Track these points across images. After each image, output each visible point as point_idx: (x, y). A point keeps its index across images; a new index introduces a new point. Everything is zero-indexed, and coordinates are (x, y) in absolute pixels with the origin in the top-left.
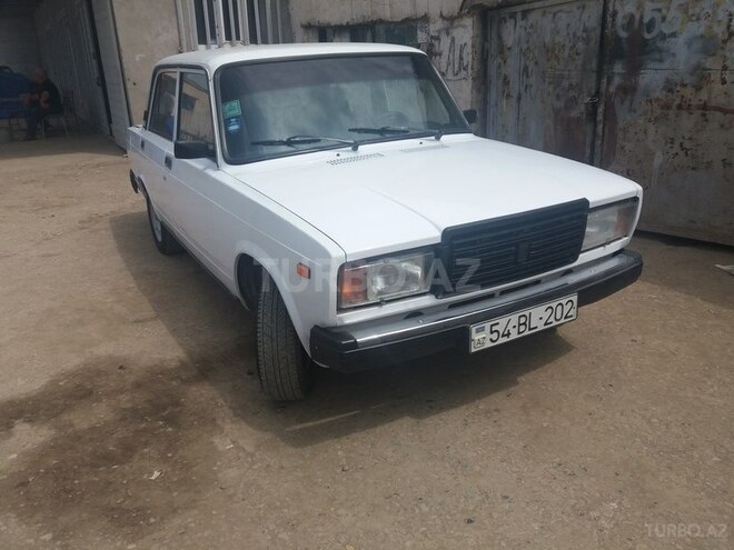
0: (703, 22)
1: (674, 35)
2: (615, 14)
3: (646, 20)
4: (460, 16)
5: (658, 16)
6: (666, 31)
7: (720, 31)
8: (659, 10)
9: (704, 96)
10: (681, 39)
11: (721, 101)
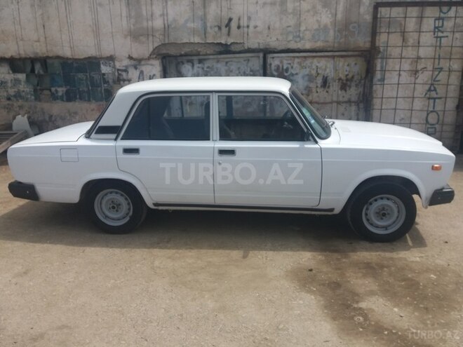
0: (308, 69)
1: (297, 74)
2: (271, 64)
3: (285, 68)
4: (149, 59)
5: (289, 66)
6: (294, 72)
7: (314, 72)
8: (290, 64)
9: (310, 98)
10: (300, 75)
11: (317, 99)
